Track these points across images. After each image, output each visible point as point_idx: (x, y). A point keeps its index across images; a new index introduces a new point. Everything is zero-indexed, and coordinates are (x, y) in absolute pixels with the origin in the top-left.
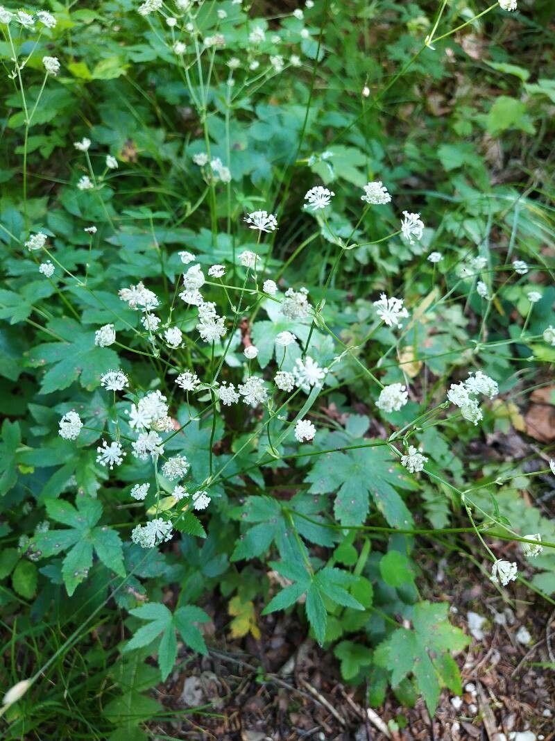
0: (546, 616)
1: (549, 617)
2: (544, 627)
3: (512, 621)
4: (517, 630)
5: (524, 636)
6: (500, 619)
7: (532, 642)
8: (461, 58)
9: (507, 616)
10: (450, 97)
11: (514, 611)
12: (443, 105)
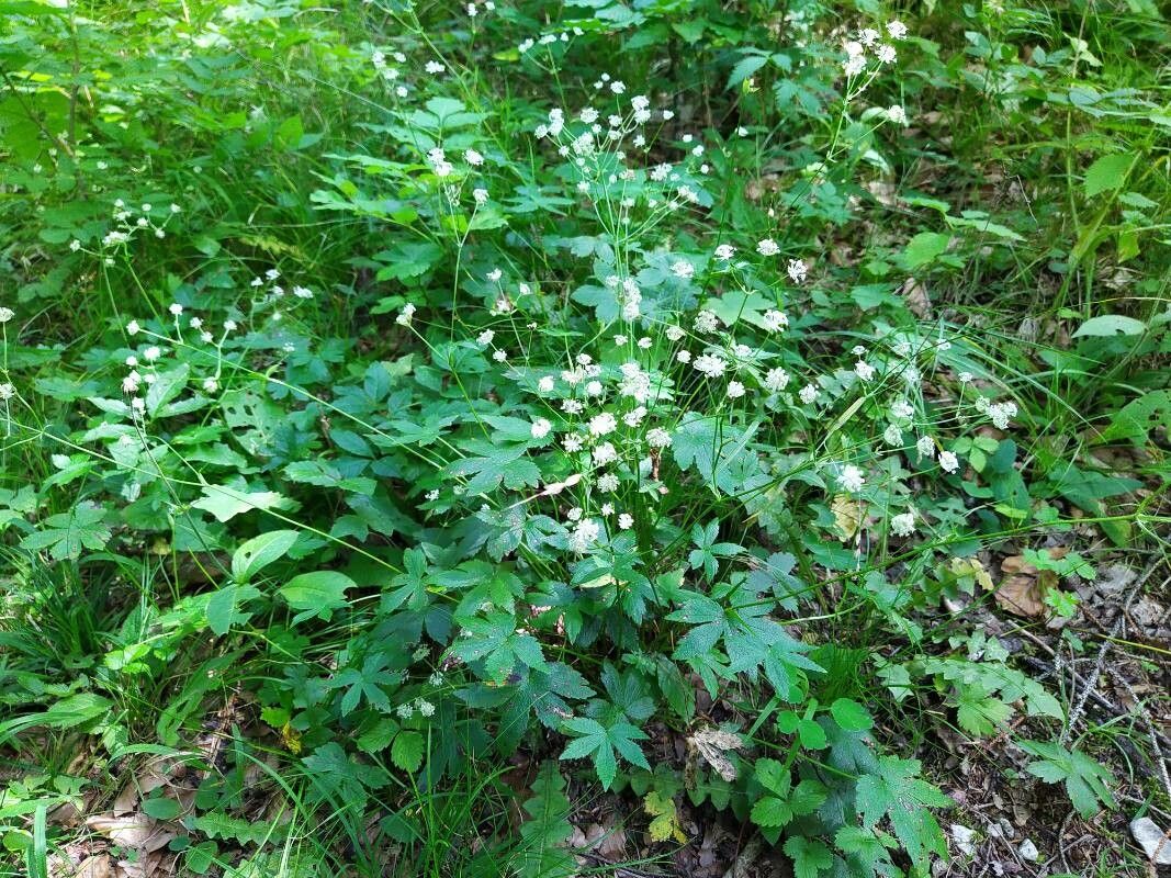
0: (1055, 827)
1: (1059, 829)
2: (1054, 840)
3: (1011, 833)
4: (1019, 844)
5: (1029, 850)
6: (995, 831)
7: (1042, 858)
8: (868, 204)
9: (1003, 828)
10: (859, 247)
11: (1011, 817)
12: (851, 257)
